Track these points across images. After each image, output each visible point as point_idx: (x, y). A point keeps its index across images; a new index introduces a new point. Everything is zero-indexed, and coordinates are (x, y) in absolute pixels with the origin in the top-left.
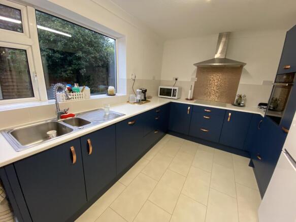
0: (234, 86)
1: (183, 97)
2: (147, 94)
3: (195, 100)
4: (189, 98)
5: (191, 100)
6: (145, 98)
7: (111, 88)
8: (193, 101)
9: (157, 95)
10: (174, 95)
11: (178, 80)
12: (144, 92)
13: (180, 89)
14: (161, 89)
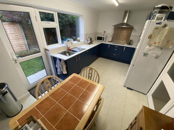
0: (129, 36)
1: (107, 41)
2: (92, 40)
3: (112, 42)
4: (110, 41)
5: (111, 42)
6: (91, 42)
7: (78, 38)
8: (111, 43)
9: (96, 40)
10: (103, 40)
11: (106, 32)
12: (91, 39)
13: (106, 37)
14: (98, 37)
